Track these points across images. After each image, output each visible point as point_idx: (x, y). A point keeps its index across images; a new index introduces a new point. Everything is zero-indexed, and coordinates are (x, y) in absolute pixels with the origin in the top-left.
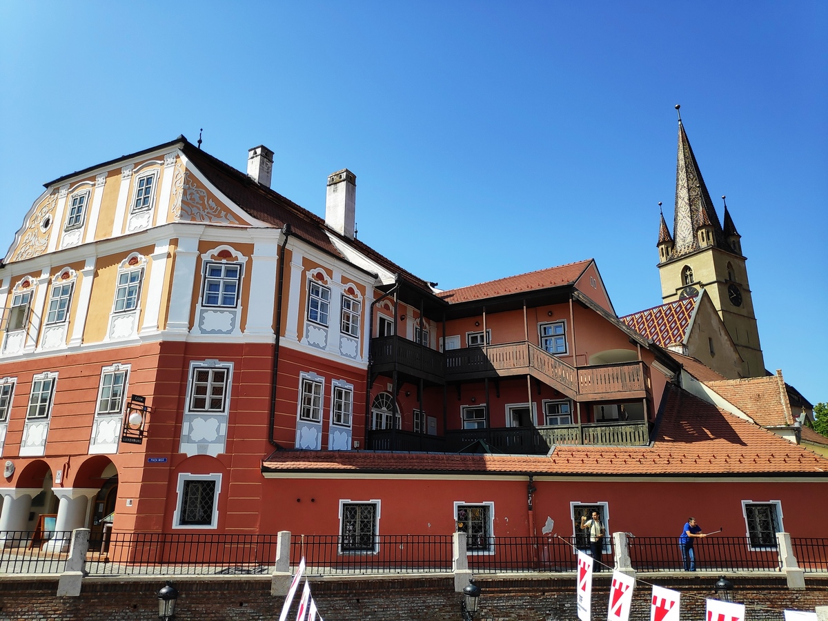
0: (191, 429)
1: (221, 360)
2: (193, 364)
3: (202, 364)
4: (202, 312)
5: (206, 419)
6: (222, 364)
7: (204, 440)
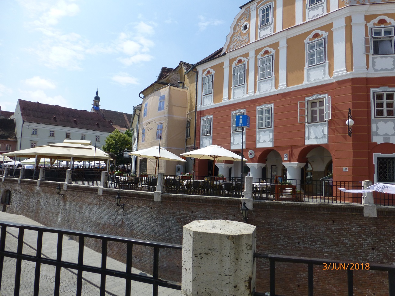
0: (377, 128)
1: (390, 87)
2: (372, 90)
3: (378, 90)
4: (373, 58)
5: (386, 122)
6: (391, 89)
7: (386, 134)
